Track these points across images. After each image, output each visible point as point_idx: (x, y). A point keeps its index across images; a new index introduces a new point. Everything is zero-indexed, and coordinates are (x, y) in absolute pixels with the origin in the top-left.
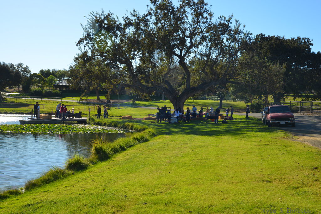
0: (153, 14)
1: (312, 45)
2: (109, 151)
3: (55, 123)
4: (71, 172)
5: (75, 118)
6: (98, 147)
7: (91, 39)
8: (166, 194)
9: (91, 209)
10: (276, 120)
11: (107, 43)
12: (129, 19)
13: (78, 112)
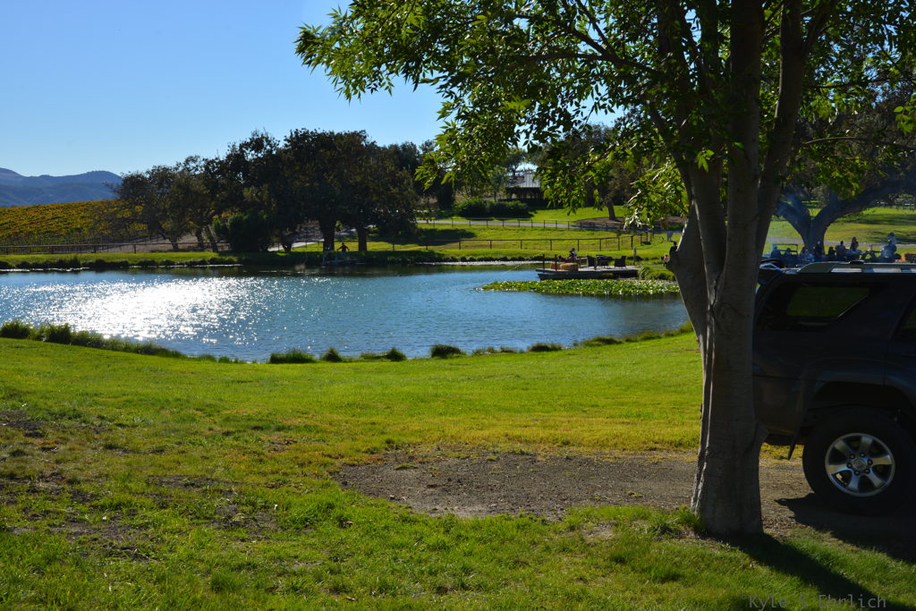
5: (613, 267)
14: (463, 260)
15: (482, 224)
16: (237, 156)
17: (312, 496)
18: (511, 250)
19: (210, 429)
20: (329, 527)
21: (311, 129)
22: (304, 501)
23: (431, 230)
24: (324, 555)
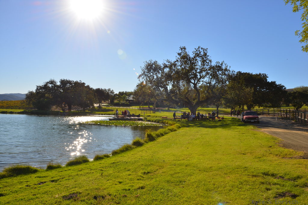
0: (179, 61)
1: (268, 77)
2: (154, 135)
3: (126, 120)
4: (134, 147)
5: (136, 117)
6: (149, 134)
7: (145, 75)
8: (186, 160)
9: (145, 167)
10: (249, 120)
11: (154, 77)
12: (166, 64)
13: (138, 114)
16: (46, 85)
21: (66, 79)
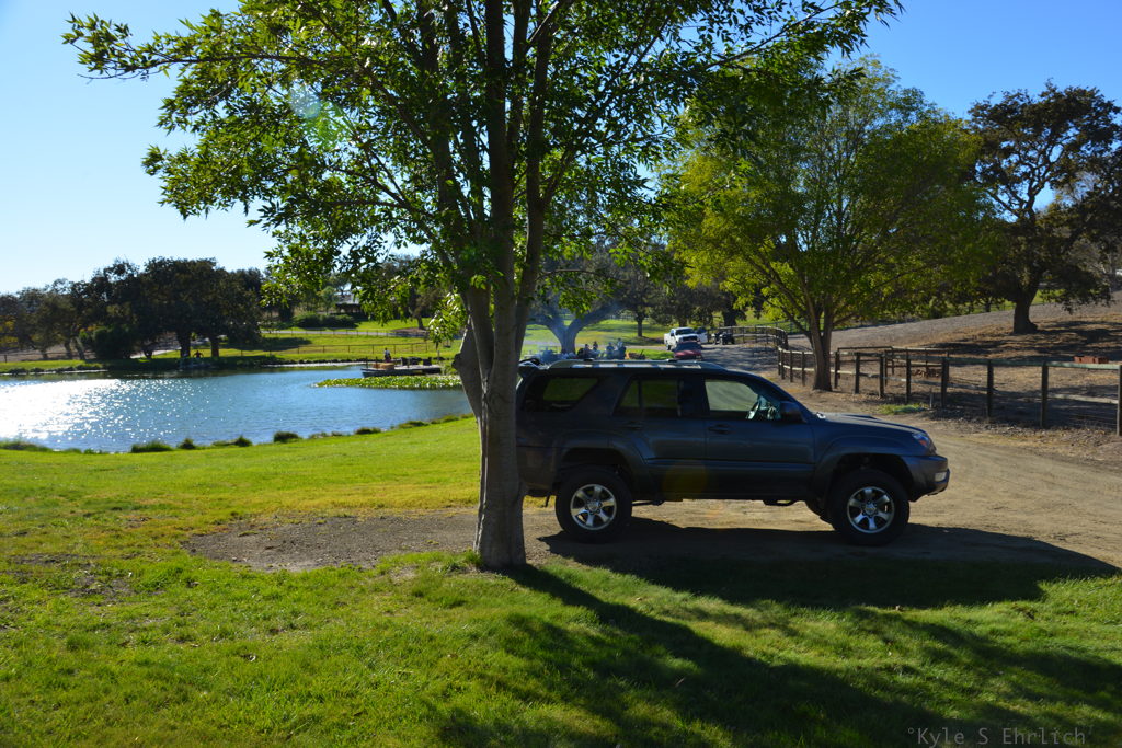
13: (426, 358)
14: (301, 362)
15: (315, 332)
16: (101, 279)
17: (163, 563)
18: (340, 354)
19: (72, 512)
20: (178, 588)
21: (167, 257)
22: (155, 568)
23: (274, 339)
24: (173, 611)
